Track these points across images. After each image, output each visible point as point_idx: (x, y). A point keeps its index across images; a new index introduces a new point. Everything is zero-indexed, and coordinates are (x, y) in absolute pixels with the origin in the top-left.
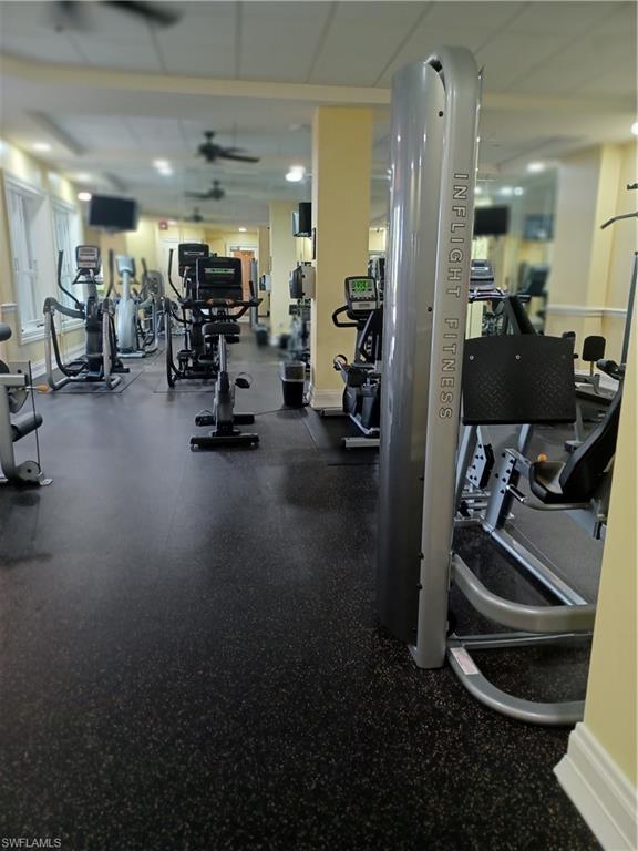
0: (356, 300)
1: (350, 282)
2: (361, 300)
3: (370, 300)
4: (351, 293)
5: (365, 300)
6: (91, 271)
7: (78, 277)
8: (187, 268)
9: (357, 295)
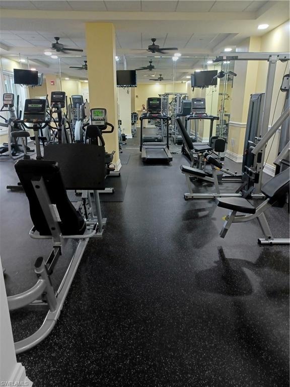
0: (95, 120)
1: (93, 111)
2: (97, 120)
3: (102, 120)
4: (93, 117)
5: (99, 120)
6: (9, 105)
7: (2, 108)
8: (53, 103)
9: (96, 118)
